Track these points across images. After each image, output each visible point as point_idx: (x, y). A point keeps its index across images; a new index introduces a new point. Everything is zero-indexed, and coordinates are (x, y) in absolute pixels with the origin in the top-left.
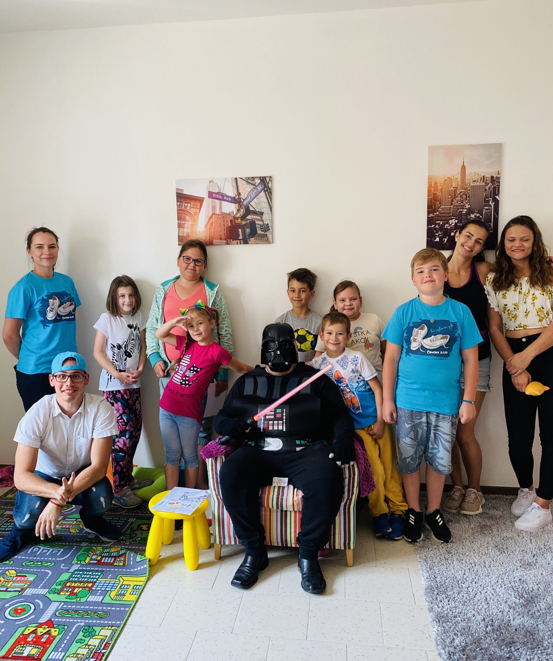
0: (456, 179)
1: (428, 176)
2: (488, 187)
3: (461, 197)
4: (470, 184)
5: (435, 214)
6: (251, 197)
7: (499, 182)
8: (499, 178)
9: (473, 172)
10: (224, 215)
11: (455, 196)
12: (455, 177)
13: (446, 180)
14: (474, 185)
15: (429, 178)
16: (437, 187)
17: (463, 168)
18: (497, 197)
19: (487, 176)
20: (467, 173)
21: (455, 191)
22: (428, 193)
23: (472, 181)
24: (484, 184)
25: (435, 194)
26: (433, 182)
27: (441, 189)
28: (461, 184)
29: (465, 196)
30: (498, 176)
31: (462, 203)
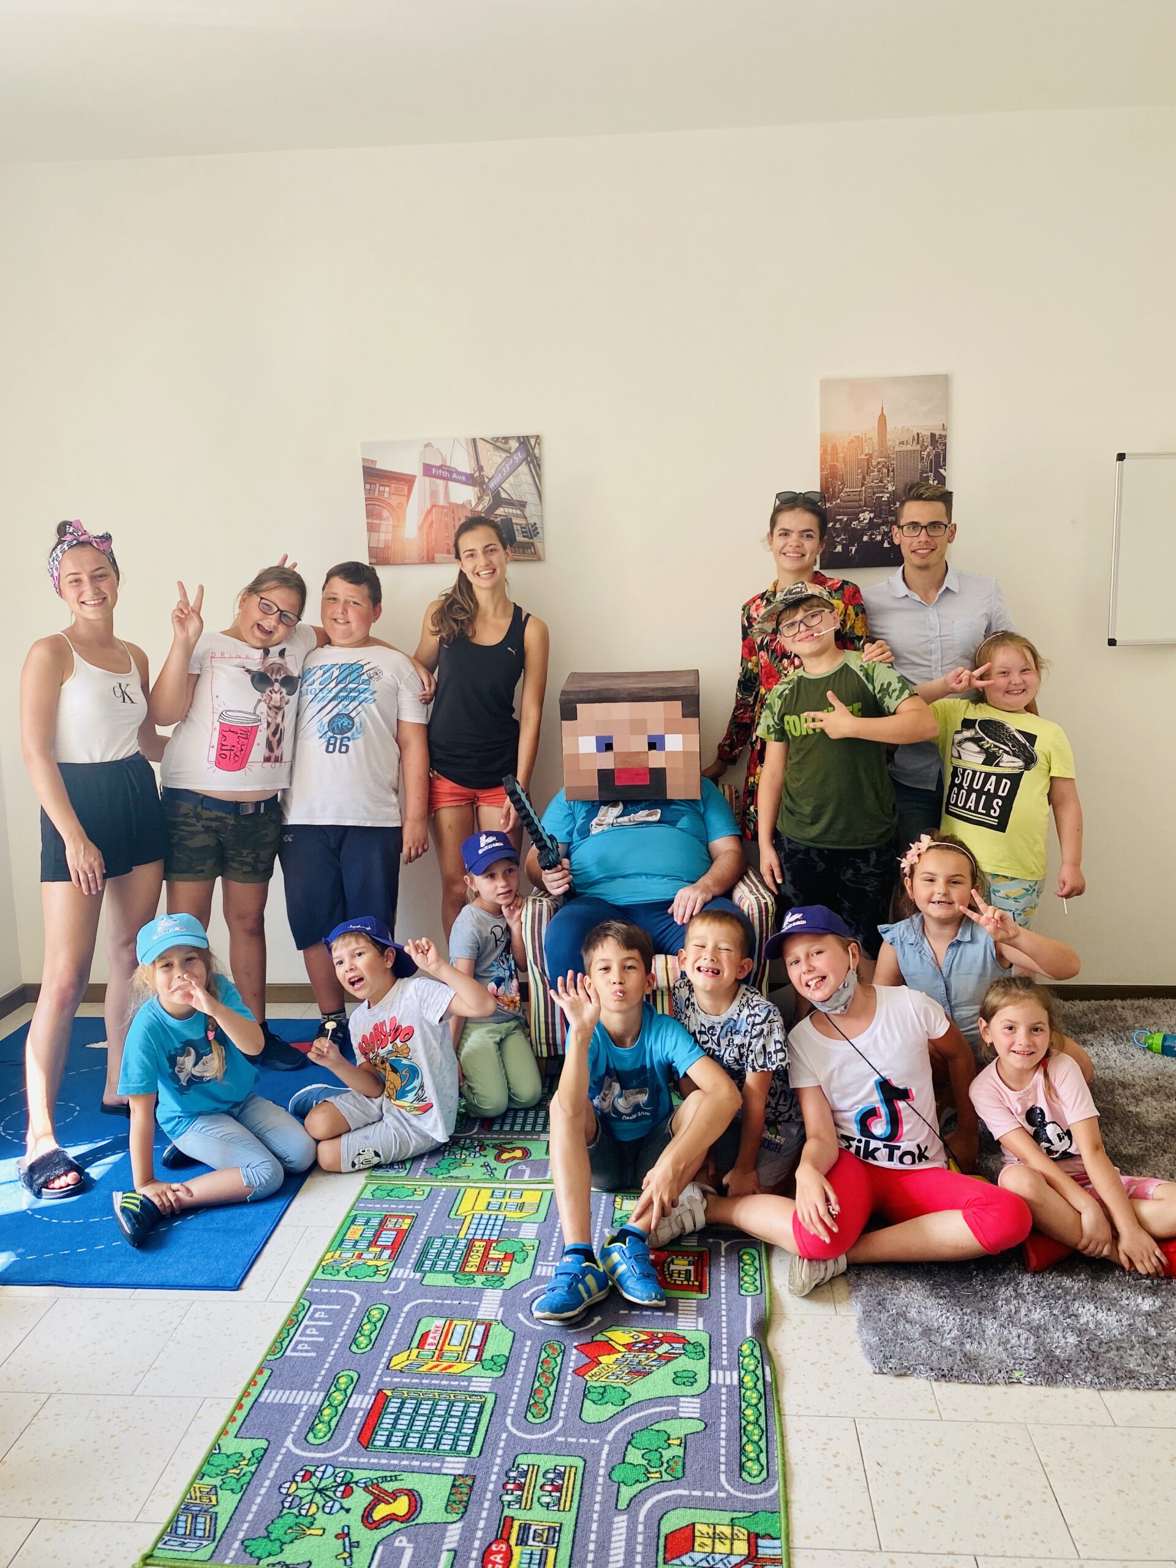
0: (868, 439)
1: (821, 434)
2: (926, 453)
3: (878, 471)
4: (894, 448)
6: (502, 473)
7: (945, 444)
8: (945, 437)
9: (899, 426)
10: (453, 508)
11: (869, 471)
12: (869, 436)
13: (852, 441)
14: (900, 449)
15: (821, 438)
16: (837, 454)
17: (882, 419)
18: (942, 471)
19: (923, 433)
20: (888, 429)
21: (869, 461)
22: (822, 464)
23: (897, 443)
24: (918, 447)
25: (833, 467)
26: (830, 445)
27: (844, 458)
28: (879, 449)
29: (885, 471)
30: (943, 433)
31: (881, 481)
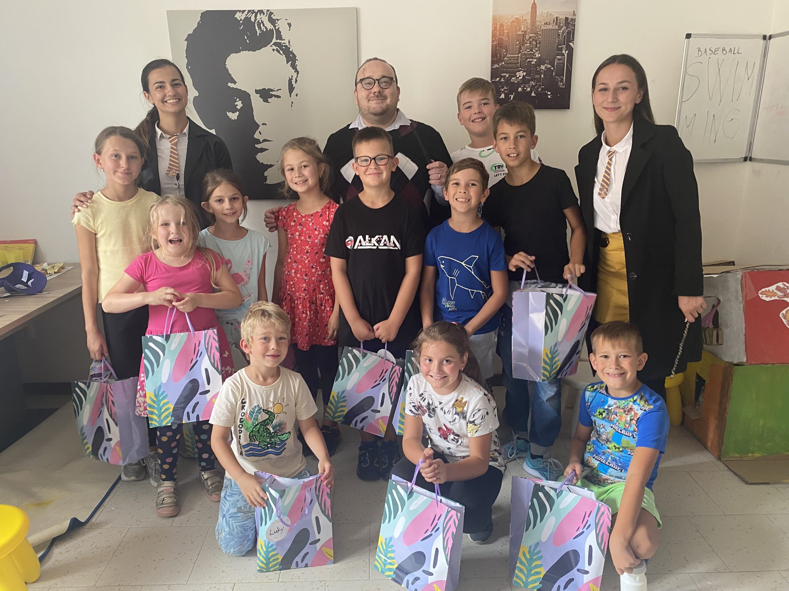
0: (525, 20)
1: (493, 16)
2: (562, 31)
3: (530, 43)
4: (541, 27)
5: (500, 64)
7: (574, 25)
8: (575, 20)
9: (545, 11)
11: (523, 43)
12: (524, 18)
13: (513, 21)
14: (545, 28)
15: (493, 19)
16: (503, 30)
17: (534, 6)
18: (571, 44)
19: (560, 17)
20: (537, 13)
21: (524, 36)
22: (493, 37)
23: (543, 24)
24: (557, 27)
25: (500, 40)
26: (499, 24)
27: (508, 33)
28: (531, 27)
29: (535, 43)
30: (573, 18)
31: (531, 50)
